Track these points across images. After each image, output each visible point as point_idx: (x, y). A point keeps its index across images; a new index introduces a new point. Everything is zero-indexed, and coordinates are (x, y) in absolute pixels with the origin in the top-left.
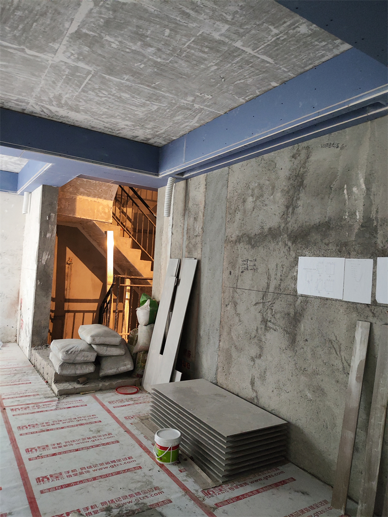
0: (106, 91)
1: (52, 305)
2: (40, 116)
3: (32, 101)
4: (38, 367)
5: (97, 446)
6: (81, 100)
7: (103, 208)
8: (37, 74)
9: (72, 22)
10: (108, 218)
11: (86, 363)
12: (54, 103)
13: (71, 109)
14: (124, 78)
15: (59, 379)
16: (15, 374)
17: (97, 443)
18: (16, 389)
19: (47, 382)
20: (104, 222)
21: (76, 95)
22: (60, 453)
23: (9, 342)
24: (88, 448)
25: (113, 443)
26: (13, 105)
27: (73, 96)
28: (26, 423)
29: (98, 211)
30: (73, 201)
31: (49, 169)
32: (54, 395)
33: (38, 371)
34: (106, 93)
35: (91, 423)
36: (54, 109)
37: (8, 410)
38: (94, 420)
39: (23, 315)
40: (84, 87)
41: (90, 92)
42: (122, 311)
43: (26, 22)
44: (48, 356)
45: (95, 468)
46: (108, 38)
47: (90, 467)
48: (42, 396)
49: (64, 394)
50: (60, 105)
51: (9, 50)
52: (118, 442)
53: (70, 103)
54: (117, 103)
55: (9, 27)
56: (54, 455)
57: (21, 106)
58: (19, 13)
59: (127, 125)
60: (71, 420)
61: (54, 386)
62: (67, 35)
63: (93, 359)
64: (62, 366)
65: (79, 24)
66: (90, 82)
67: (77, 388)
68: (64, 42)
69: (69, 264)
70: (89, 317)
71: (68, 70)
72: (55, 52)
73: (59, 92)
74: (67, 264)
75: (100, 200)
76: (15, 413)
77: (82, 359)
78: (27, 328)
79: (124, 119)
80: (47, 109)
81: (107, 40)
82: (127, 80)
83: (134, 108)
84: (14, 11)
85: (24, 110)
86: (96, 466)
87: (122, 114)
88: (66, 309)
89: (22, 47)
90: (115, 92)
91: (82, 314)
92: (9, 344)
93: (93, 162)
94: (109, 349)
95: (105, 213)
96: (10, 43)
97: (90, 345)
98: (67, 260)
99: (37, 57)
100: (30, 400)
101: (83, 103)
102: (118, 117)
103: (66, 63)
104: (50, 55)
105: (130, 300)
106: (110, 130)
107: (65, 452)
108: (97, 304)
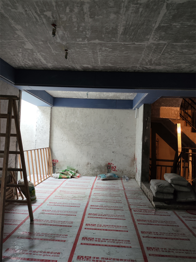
0: (174, 51)
1: (150, 162)
2: (142, 72)
3: (138, 66)
4: (145, 192)
5: (177, 239)
6: (161, 59)
7: (174, 112)
8: (140, 52)
9: (156, 23)
10: (178, 117)
11: (169, 193)
12: (149, 64)
13: (157, 65)
14: (184, 42)
15: (155, 199)
16: (135, 194)
17: (177, 237)
18: (135, 201)
19: (149, 200)
20: (175, 119)
21: (158, 57)
22: (158, 238)
23: (131, 178)
24: (172, 239)
25: (186, 240)
26: (130, 70)
27: (157, 58)
28: (141, 219)
29: (172, 113)
30: (159, 110)
31: (147, 96)
32: (153, 207)
33: (145, 194)
34: (174, 52)
35: (173, 226)
36: (148, 67)
37: (132, 210)
38: (175, 224)
39: (137, 166)
40: (163, 52)
41: (166, 54)
42: (188, 167)
43: (135, 31)
44: (150, 187)
45: (177, 251)
46: (174, 24)
47: (174, 250)
48: (147, 207)
49: (158, 208)
50: (151, 64)
51: (128, 46)
52: (189, 240)
53: (156, 62)
54: (181, 56)
55: (128, 36)
56: (155, 238)
57: (134, 69)
58: (132, 28)
59: (187, 66)
60: (162, 222)
61: (153, 203)
62: (154, 30)
63: (172, 192)
64: (156, 193)
65: (159, 23)
66: (166, 49)
67: (165, 206)
68: (153, 34)
69: (157, 142)
70: (169, 169)
71: (155, 46)
72: (148, 40)
73: (151, 58)
74: (157, 141)
75: (172, 108)
76: (135, 212)
77: (167, 191)
78: (139, 172)
79: (184, 63)
80: (145, 67)
81: (174, 25)
82: (186, 42)
83: (191, 56)
84: (130, 28)
85: (135, 70)
86: (177, 250)
87: (184, 60)
88: (157, 164)
89: (134, 42)
90: (179, 50)
91: (165, 167)
92: (131, 179)
93: (168, 89)
94: (181, 187)
95: (176, 114)
96: (129, 42)
97: (170, 184)
98: (156, 139)
99: (140, 44)
100: (142, 207)
101: (163, 60)
102: (181, 63)
103: (153, 43)
104: (146, 42)
105: (192, 161)
106: (177, 70)
107: (160, 238)
108: (173, 163)
